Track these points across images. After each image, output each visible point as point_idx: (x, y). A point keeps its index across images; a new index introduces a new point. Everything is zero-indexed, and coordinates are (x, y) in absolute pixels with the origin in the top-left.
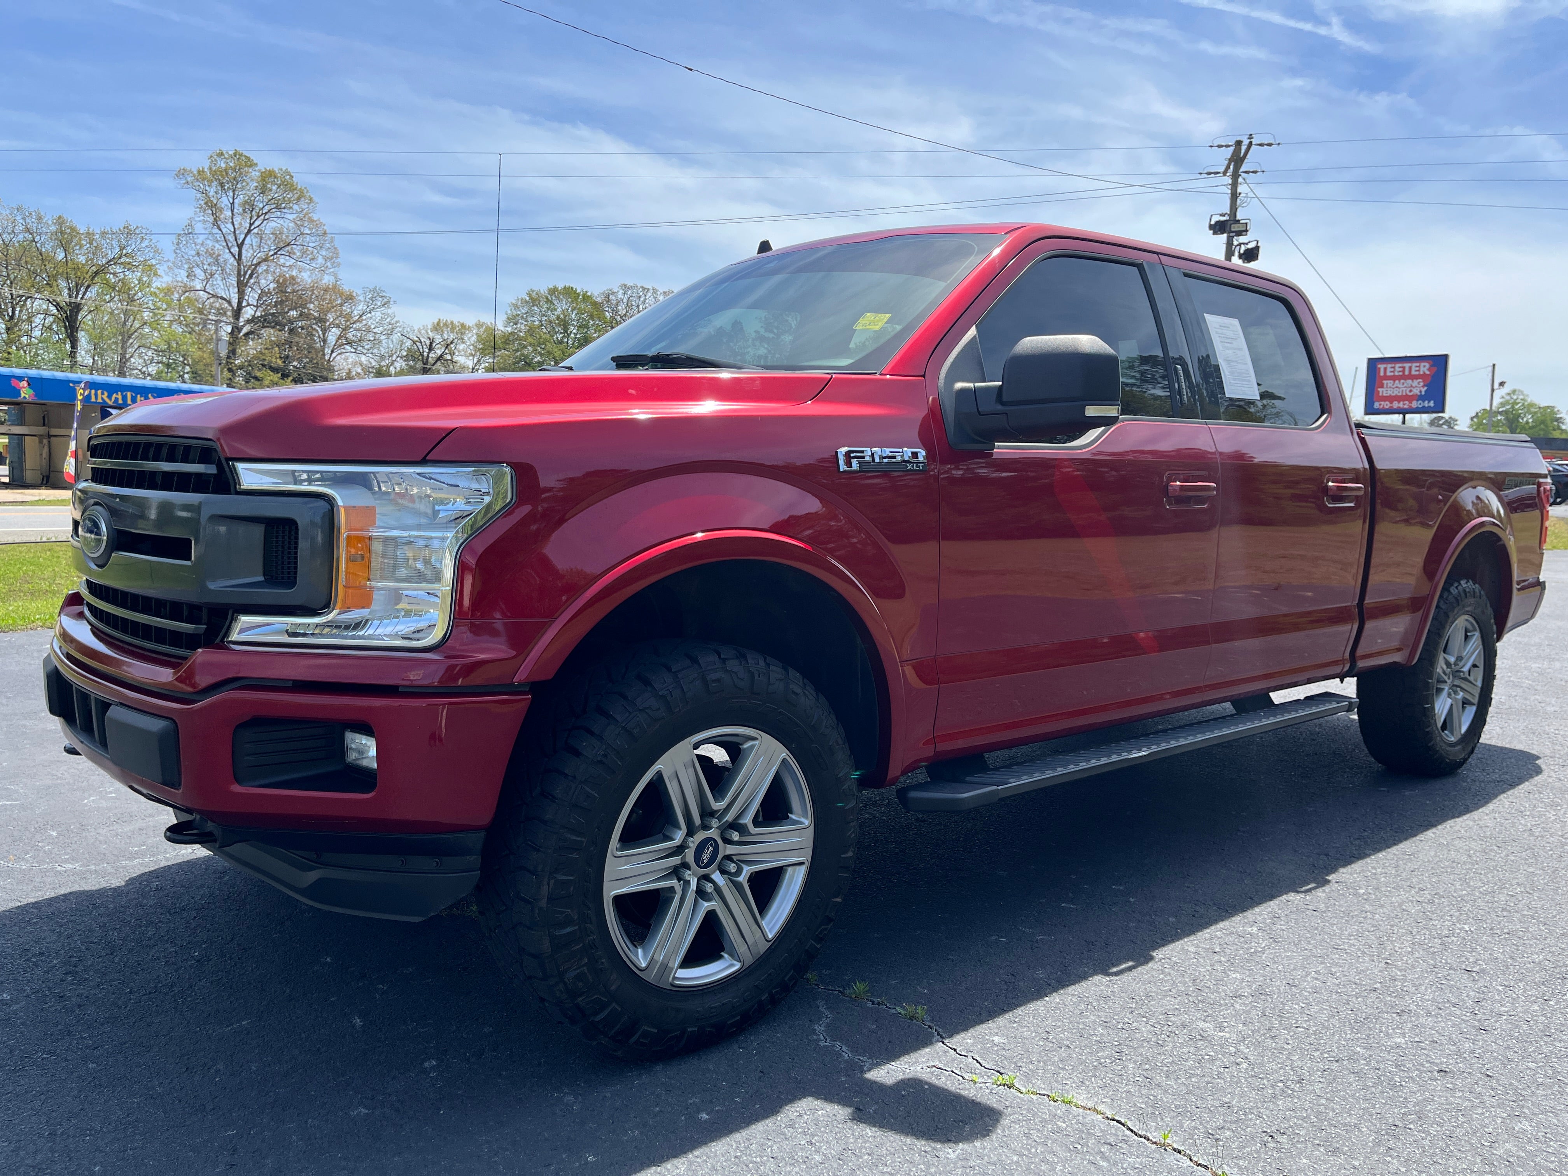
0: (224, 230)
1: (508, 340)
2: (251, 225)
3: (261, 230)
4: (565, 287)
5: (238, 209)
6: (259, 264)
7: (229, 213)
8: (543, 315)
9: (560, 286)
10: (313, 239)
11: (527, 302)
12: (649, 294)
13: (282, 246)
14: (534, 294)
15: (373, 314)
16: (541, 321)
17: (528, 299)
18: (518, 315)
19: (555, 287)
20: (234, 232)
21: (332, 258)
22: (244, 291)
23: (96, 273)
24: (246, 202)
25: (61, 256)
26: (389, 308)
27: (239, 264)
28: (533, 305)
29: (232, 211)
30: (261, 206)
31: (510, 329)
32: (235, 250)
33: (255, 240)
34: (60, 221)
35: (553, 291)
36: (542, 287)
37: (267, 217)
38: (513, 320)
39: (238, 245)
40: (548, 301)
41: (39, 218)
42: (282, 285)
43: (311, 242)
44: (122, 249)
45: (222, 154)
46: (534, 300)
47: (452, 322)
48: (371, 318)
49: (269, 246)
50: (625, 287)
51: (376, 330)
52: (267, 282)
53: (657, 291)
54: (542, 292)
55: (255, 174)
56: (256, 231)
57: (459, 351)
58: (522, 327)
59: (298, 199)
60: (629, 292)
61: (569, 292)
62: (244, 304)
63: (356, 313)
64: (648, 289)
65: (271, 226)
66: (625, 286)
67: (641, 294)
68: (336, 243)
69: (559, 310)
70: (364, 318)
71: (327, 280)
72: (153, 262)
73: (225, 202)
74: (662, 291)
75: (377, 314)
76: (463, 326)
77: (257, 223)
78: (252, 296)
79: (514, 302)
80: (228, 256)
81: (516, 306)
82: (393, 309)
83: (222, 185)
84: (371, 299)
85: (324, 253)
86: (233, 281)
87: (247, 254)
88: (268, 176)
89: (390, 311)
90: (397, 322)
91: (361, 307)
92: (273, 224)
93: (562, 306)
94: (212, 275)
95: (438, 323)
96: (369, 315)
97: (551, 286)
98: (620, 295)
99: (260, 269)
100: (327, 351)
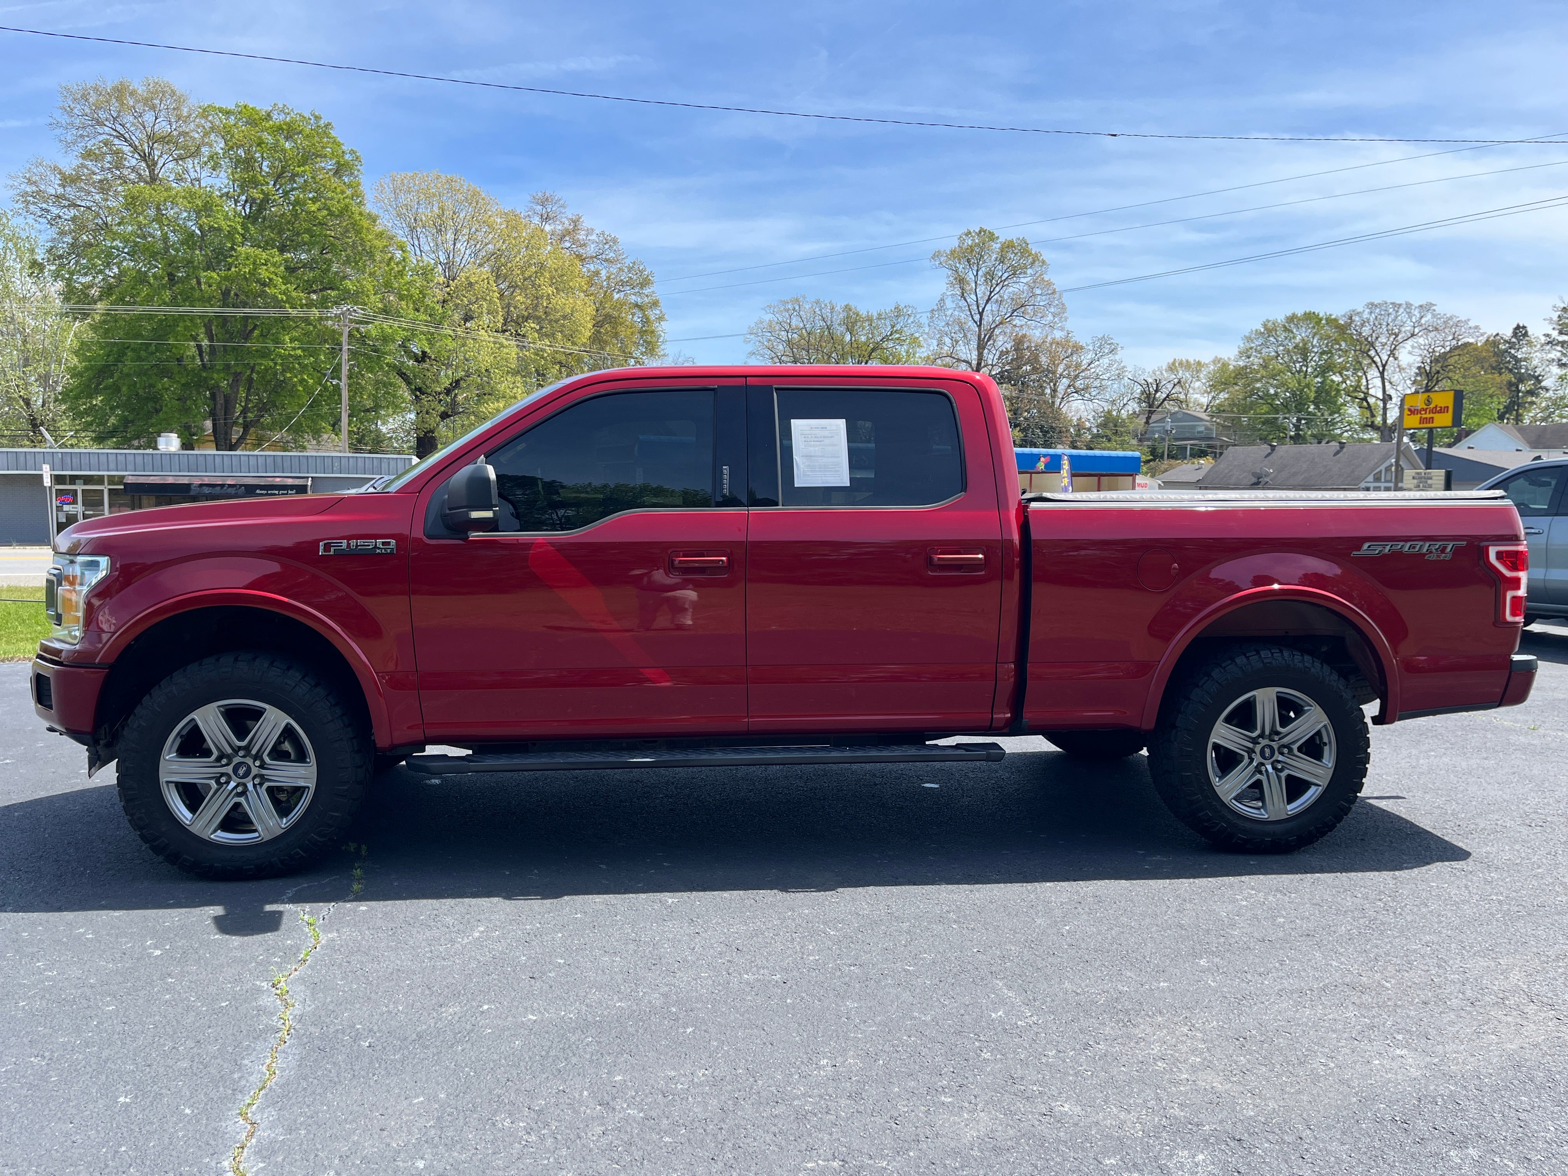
0: (968, 300)
1: (1241, 373)
2: (991, 292)
3: (1001, 297)
4: (1305, 314)
5: (981, 280)
6: (994, 328)
7: (973, 285)
8: (1280, 345)
9: (1300, 313)
10: (1044, 298)
11: (1261, 333)
12: (1401, 310)
13: (1019, 307)
14: (1270, 324)
15: (1101, 361)
16: (1277, 352)
17: (1262, 330)
18: (1251, 348)
19: (1294, 314)
20: (977, 301)
21: (1060, 313)
22: (982, 353)
23: (873, 350)
24: (987, 273)
25: (848, 337)
26: (1116, 354)
27: (980, 330)
28: (1269, 336)
29: (976, 283)
30: (1000, 274)
31: (1241, 363)
32: (977, 317)
33: (994, 306)
34: (847, 308)
35: (1292, 319)
36: (1279, 316)
37: (1006, 283)
38: (1245, 353)
39: (979, 313)
40: (1286, 329)
41: (832, 309)
42: (1019, 343)
43: (1041, 301)
44: (893, 327)
45: (970, 233)
46: (1269, 330)
47: (1187, 361)
48: (1099, 365)
49: (1005, 310)
50: (1372, 306)
51: (1104, 377)
52: (1003, 341)
53: (1412, 305)
54: (1279, 321)
55: (996, 246)
56: (995, 297)
57: (1194, 389)
58: (1256, 361)
59: (1033, 263)
60: (1378, 310)
61: (1311, 318)
62: (983, 364)
63: (1084, 362)
64: (1400, 305)
65: (1008, 292)
66: (1372, 304)
67: (1391, 310)
68: (1064, 300)
69: (1298, 338)
70: (1092, 366)
71: (1058, 335)
72: (917, 335)
73: (971, 276)
74: (1417, 305)
75: (1105, 361)
76: (1199, 363)
77: (997, 289)
78: (990, 357)
79: (1247, 335)
80: (971, 323)
81: (1249, 339)
82: (1120, 355)
83: (968, 261)
84: (1100, 347)
85: (1052, 310)
86: (974, 344)
87: (988, 318)
88: (1009, 246)
89: (1117, 357)
90: (1124, 367)
91: (1091, 356)
92: (1011, 289)
93: (1301, 334)
94: (957, 342)
95: (1174, 363)
96: (1097, 363)
97: (1289, 314)
98: (1366, 316)
99: (997, 331)
100: (1058, 401)
